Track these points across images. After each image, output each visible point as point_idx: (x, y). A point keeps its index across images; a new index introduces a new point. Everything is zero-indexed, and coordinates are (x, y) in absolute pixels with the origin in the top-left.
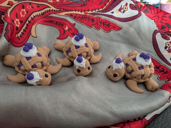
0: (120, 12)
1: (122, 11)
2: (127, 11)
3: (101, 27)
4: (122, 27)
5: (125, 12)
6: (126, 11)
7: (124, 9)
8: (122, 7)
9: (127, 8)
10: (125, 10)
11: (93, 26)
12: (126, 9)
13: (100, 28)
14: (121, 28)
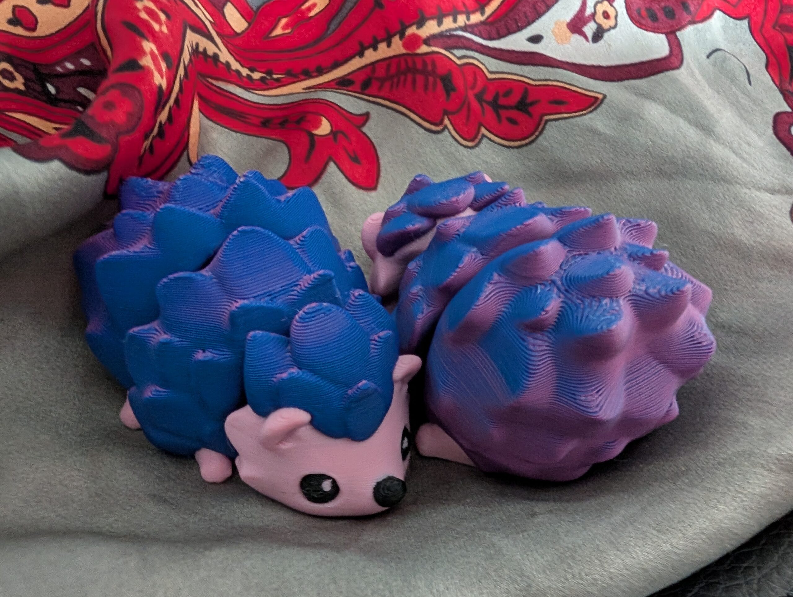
0: (577, 37)
1: (590, 29)
2: (612, 31)
3: (483, 131)
4: (600, 96)
5: (606, 35)
6: (608, 30)
7: (600, 18)
8: (589, 11)
9: (616, 17)
10: (606, 24)
11: (447, 122)
12: (611, 22)
13: (484, 136)
14: (596, 99)
